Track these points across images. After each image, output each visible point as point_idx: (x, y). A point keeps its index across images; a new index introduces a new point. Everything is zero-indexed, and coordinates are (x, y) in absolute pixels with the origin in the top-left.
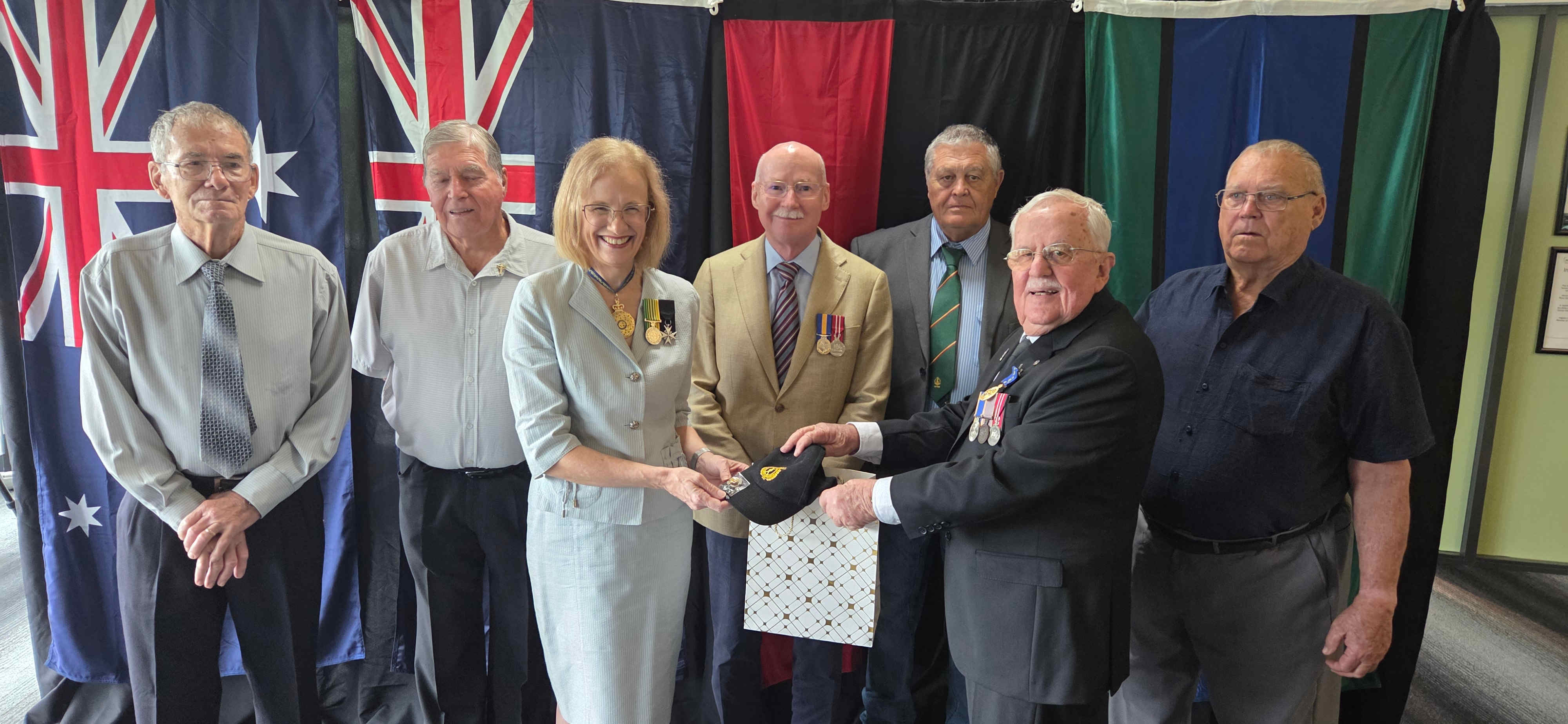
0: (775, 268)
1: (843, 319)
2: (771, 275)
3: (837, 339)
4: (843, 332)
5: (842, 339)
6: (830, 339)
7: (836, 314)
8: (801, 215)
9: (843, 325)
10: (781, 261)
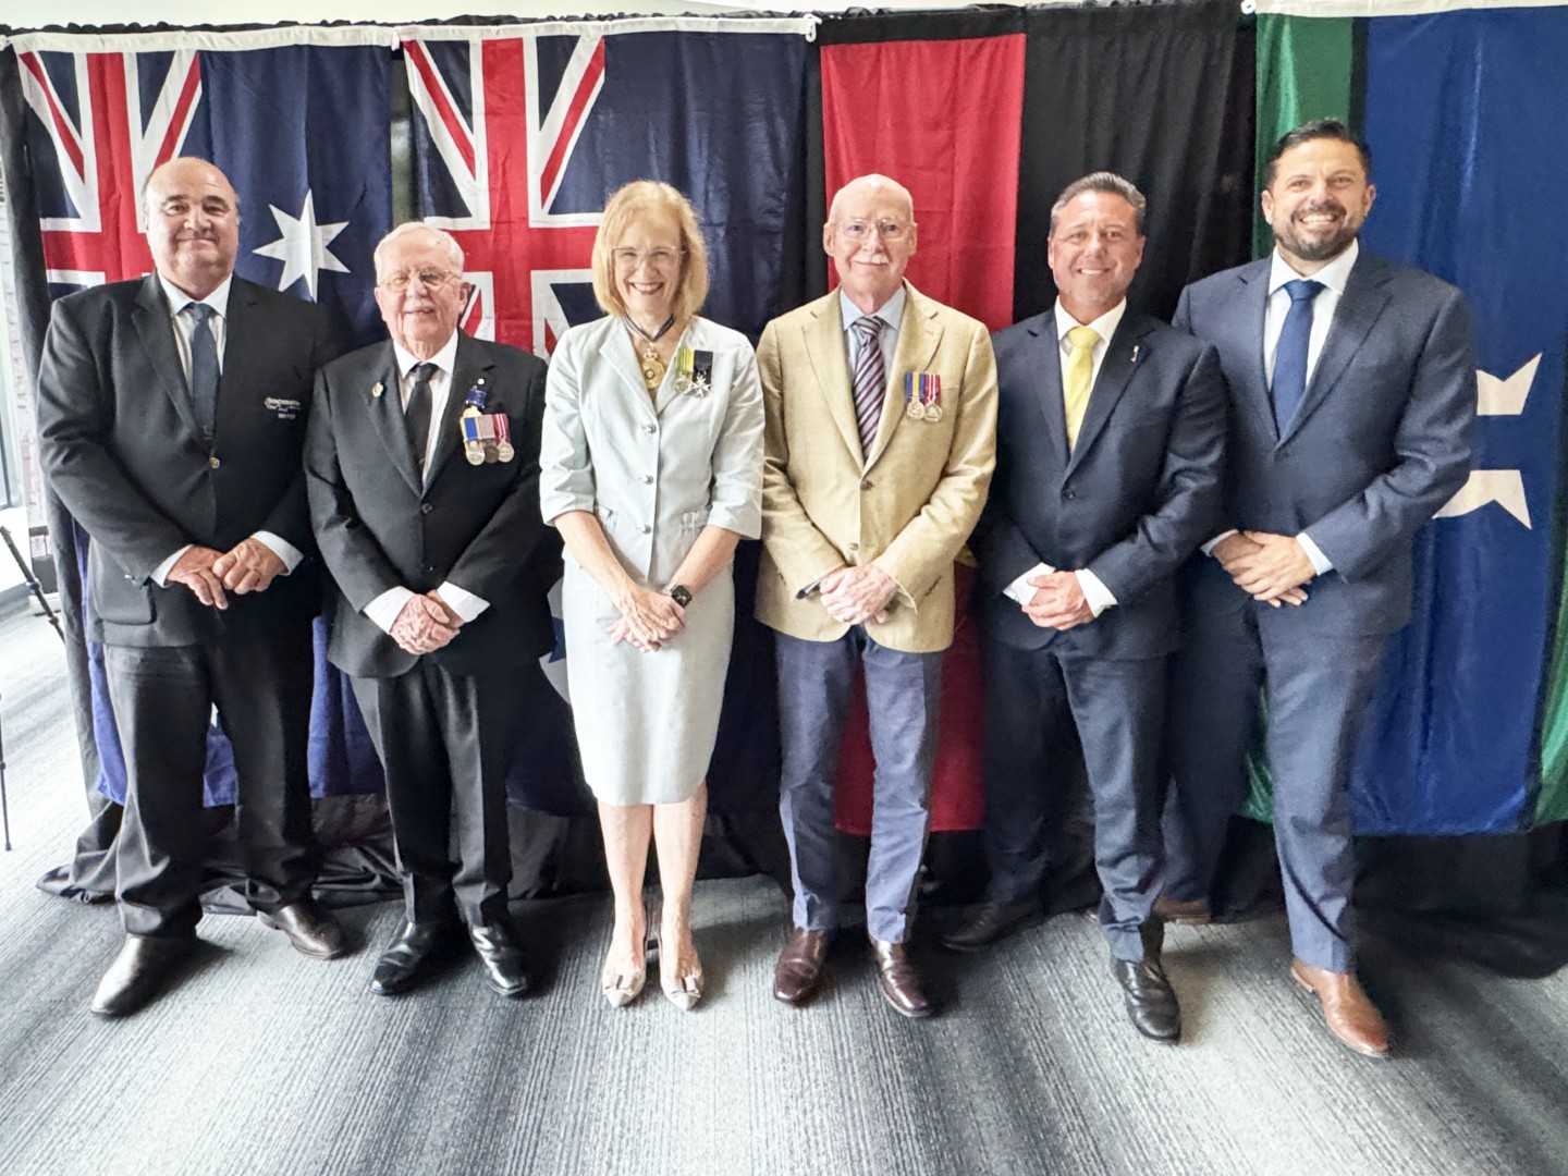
0: (855, 323)
1: (938, 378)
2: (850, 333)
3: (931, 402)
4: (938, 394)
5: (938, 401)
6: (923, 401)
7: (929, 373)
8: (885, 260)
9: (938, 385)
10: (862, 315)
